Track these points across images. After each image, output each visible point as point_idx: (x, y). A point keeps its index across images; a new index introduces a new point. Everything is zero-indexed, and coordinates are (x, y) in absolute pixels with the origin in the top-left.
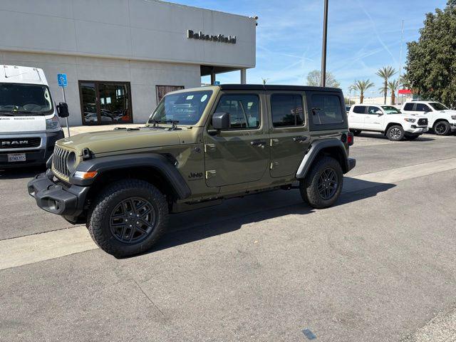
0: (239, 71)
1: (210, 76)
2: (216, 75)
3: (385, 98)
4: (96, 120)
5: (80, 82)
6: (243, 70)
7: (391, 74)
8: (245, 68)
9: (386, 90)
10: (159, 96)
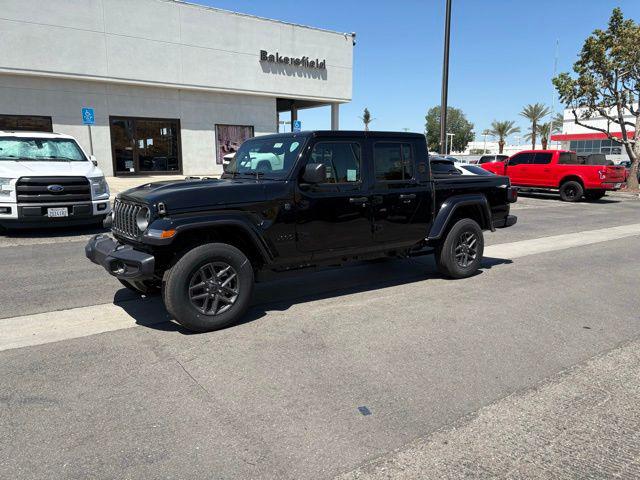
0: (330, 107)
1: (289, 113)
2: (299, 111)
3: (534, 147)
4: (132, 170)
5: (111, 118)
6: (334, 105)
7: (542, 115)
8: (338, 103)
9: (534, 136)
10: (219, 138)
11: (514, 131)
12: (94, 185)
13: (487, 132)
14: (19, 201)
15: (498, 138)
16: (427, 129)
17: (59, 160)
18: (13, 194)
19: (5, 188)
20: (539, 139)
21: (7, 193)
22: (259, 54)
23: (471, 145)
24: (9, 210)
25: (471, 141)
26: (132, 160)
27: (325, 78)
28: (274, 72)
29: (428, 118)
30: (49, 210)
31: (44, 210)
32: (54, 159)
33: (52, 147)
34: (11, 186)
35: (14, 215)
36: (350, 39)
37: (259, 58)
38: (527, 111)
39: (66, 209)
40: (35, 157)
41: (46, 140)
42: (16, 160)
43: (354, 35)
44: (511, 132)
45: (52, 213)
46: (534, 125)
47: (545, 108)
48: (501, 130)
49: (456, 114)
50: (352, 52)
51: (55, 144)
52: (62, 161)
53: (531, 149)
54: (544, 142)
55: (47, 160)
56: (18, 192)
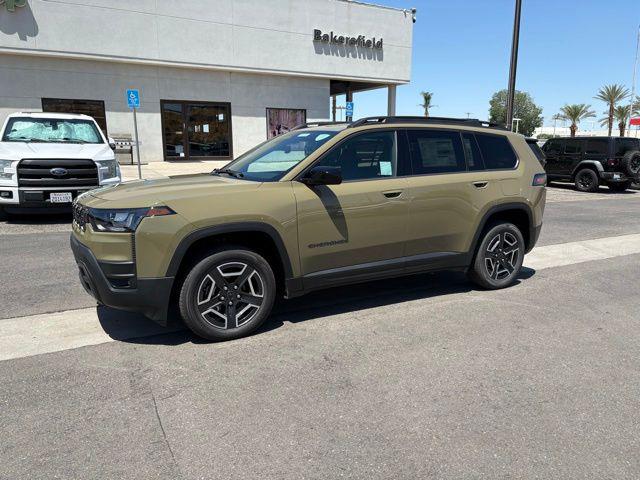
1: (344, 96)
2: (354, 94)
3: (610, 132)
4: (182, 155)
5: (163, 102)
6: (391, 87)
7: (621, 97)
8: (395, 85)
9: (610, 121)
10: (270, 123)
11: (589, 115)
12: (101, 169)
13: (557, 117)
14: (20, 185)
15: (569, 123)
16: (491, 114)
17: (72, 142)
18: (15, 177)
19: (7, 170)
20: (616, 124)
21: (9, 176)
22: (312, 33)
23: (538, 131)
24: (10, 195)
25: (538, 126)
26: (182, 144)
27: (381, 59)
28: (327, 53)
29: (492, 103)
30: (52, 195)
31: (47, 194)
32: (67, 140)
33: (68, 128)
34: (13, 169)
35: (16, 199)
36: (410, 15)
37: (312, 38)
38: (603, 93)
39: (70, 194)
40: (47, 139)
41: (62, 121)
42: (27, 142)
43: (414, 12)
44: (586, 116)
45: (54, 198)
46: (612, 109)
47: (624, 90)
48: (574, 113)
49: (523, 97)
50: (411, 30)
51: (72, 126)
52: (75, 143)
53: (607, 135)
54: (622, 127)
55: (59, 142)
56: (20, 176)
